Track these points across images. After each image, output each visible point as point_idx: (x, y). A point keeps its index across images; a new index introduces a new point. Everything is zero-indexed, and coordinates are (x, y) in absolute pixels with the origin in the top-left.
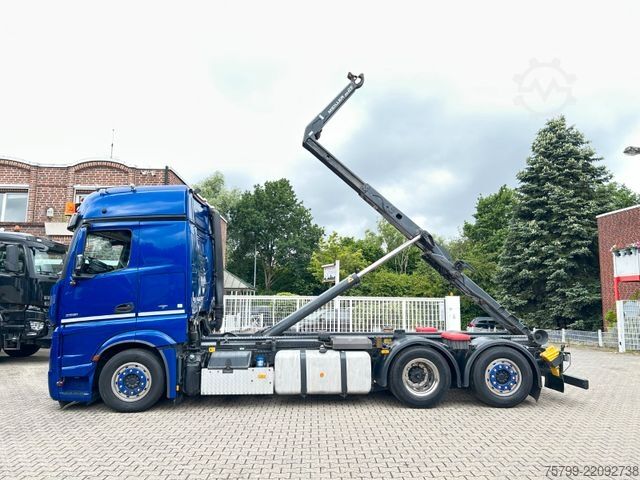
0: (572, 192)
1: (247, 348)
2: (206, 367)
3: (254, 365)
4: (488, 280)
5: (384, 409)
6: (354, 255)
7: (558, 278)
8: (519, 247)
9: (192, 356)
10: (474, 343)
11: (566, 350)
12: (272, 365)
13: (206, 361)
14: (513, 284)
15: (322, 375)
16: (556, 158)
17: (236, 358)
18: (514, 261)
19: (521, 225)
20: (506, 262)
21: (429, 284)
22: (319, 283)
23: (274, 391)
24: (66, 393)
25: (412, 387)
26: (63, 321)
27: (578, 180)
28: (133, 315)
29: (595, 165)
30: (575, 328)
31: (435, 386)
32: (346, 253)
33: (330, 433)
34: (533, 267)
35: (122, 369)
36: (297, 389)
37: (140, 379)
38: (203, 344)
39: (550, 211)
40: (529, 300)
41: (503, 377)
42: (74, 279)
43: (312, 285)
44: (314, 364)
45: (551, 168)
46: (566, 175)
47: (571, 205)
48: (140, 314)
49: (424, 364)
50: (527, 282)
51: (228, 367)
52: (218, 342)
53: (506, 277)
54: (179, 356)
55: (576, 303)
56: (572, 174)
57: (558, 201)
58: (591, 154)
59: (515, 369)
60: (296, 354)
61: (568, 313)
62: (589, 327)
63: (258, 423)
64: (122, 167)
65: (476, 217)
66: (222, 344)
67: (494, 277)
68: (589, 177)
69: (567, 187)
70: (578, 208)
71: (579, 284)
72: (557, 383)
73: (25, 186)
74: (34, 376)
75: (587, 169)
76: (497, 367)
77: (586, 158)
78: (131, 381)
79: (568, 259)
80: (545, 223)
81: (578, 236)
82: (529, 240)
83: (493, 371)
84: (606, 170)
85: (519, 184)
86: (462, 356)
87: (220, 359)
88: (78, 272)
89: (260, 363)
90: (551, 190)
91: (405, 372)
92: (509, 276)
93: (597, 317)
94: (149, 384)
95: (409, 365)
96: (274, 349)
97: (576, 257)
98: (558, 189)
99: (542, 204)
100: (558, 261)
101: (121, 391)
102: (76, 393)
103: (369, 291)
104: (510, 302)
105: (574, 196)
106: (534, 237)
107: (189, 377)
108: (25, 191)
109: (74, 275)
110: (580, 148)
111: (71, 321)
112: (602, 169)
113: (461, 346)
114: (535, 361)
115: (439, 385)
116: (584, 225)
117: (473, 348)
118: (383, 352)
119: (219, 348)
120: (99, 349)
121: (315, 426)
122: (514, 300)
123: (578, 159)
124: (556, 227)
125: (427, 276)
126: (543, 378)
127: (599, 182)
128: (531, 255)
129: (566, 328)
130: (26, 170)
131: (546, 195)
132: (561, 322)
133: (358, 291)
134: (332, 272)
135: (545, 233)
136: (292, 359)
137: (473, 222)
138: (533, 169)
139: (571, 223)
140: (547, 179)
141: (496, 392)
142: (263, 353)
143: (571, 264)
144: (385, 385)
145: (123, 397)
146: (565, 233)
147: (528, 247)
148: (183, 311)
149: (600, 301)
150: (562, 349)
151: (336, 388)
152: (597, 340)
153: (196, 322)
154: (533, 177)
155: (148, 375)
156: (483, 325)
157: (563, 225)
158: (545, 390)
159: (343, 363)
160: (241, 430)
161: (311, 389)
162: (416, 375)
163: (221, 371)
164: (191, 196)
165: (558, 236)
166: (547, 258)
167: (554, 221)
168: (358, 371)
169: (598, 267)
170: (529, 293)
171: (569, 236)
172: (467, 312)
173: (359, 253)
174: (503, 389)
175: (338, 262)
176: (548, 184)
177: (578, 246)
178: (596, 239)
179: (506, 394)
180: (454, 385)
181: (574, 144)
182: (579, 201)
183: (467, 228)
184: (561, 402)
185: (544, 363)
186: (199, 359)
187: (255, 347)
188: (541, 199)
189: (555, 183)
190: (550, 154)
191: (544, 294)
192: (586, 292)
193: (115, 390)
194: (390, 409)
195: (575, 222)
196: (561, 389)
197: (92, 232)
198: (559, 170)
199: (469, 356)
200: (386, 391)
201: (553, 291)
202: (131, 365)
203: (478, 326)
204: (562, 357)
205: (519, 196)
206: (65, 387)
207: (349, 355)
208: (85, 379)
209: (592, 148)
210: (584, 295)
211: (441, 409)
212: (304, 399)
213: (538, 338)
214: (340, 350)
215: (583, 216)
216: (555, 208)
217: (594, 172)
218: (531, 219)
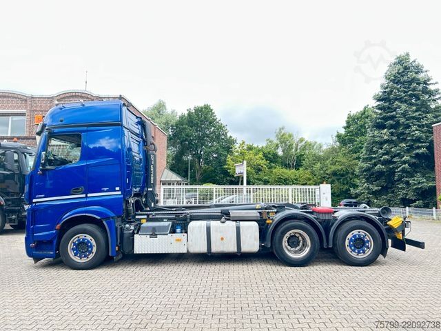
0: (414, 108)
1: (169, 219)
2: (137, 233)
3: (173, 231)
4: (353, 174)
6: (256, 157)
7: (404, 171)
8: (375, 149)
9: (127, 226)
10: (336, 215)
11: (407, 220)
12: (186, 232)
13: (138, 229)
14: (370, 175)
15: (222, 239)
16: (403, 83)
17: (159, 227)
18: (371, 159)
19: (376, 133)
20: (365, 160)
21: (311, 177)
22: (233, 176)
23: (188, 251)
24: (37, 252)
25: (289, 251)
26: (34, 201)
27: (419, 99)
28: (84, 195)
29: (432, 88)
30: (416, 207)
31: (307, 250)
32: (251, 155)
34: (385, 163)
35: (75, 239)
36: (204, 249)
37: (88, 246)
38: (137, 217)
39: (398, 122)
40: (382, 187)
41: (359, 243)
42: (41, 170)
43: (228, 178)
44: (216, 231)
45: (399, 91)
46: (411, 96)
47: (413, 118)
48: (89, 195)
49: (299, 234)
50: (381, 174)
51: (154, 233)
52: (148, 215)
53: (365, 171)
54: (118, 224)
55: (417, 188)
56: (414, 95)
57: (404, 115)
58: (429, 80)
59: (368, 237)
60: (203, 223)
61: (411, 195)
62: (426, 206)
65: (345, 128)
66: (150, 216)
67: (357, 171)
68: (427, 97)
69: (411, 104)
70: (418, 119)
71: (419, 175)
72: (400, 245)
73: (24, 111)
75: (425, 91)
76: (354, 236)
77: (425, 83)
78: (82, 247)
79: (411, 157)
80: (394, 131)
81: (419, 140)
82: (381, 144)
84: (440, 91)
85: (374, 103)
86: (327, 225)
87: (148, 227)
88: (44, 165)
89: (178, 230)
90: (399, 107)
91: (285, 239)
92: (368, 170)
93: (433, 199)
94: (94, 249)
95: (288, 235)
96: (188, 220)
97: (417, 156)
98: (404, 106)
99: (392, 118)
100: (403, 159)
101: (76, 255)
102: (41, 252)
103: (269, 182)
104: (368, 188)
105: (416, 111)
106: (386, 141)
107: (125, 241)
108: (24, 114)
109: (41, 167)
110: (421, 76)
111: (40, 200)
112: (437, 91)
113: (327, 217)
114: (383, 228)
115: (310, 249)
116: (423, 132)
117: (335, 219)
118: (267, 222)
119: (148, 220)
120: (61, 220)
122: (371, 187)
123: (419, 84)
124: (403, 134)
125: (309, 171)
126: (390, 241)
127: (434, 100)
128: (384, 154)
129: (409, 206)
130: (23, 100)
131: (395, 111)
132: (406, 202)
133: (260, 182)
134: (241, 169)
135: (394, 138)
136: (200, 227)
137: (343, 132)
138: (385, 92)
139: (414, 131)
140: (396, 99)
141: (354, 254)
142: (180, 223)
143: (413, 160)
144: (269, 246)
145: (77, 259)
146: (409, 138)
147: (381, 148)
148: (120, 193)
149: (435, 187)
150: (405, 219)
151: (232, 248)
152: (432, 215)
153: (131, 201)
154: (386, 99)
155: (93, 242)
156: (349, 205)
157: (407, 132)
158: (391, 250)
159: (238, 229)
161: (214, 249)
162: (293, 242)
163: (149, 236)
165: (404, 140)
166: (395, 156)
167: (401, 130)
168: (248, 236)
169: (434, 162)
170: (383, 182)
171: (412, 140)
172: (338, 196)
173: (261, 155)
174: (359, 252)
175: (245, 162)
176: (397, 103)
177: (419, 148)
178: (432, 142)
179: (361, 256)
180: (322, 248)
181: (416, 73)
182: (420, 115)
183: (339, 136)
185: (390, 229)
186: (132, 228)
187: (175, 219)
188: (392, 114)
189: (402, 102)
190: (399, 81)
191: (393, 183)
192: (424, 180)
193: (71, 254)
194: (273, 267)
195: (417, 130)
196: (403, 249)
197: (52, 135)
198: (405, 92)
199: (333, 224)
200: (269, 253)
201: (400, 180)
202: (82, 236)
203: (345, 205)
204: (404, 225)
205: (375, 112)
206: (37, 248)
207: (242, 224)
208: (51, 242)
209: (430, 75)
210: (423, 183)
211: (312, 267)
212: (208, 257)
213: (384, 213)
214: (236, 221)
215: (423, 125)
216: (402, 120)
217: (430, 93)
218: (384, 129)
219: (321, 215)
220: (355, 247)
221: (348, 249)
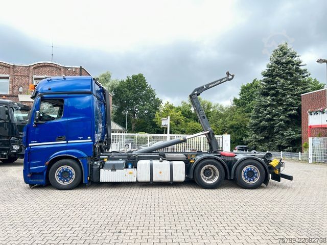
0: (289, 82)
1: (123, 159)
2: (102, 168)
3: (127, 167)
4: (245, 127)
5: (191, 189)
6: (177, 114)
7: (280, 126)
8: (261, 110)
9: (96, 163)
10: (236, 157)
11: (282, 161)
12: (136, 168)
13: (103, 165)
14: (257, 129)
15: (161, 173)
16: (282, 64)
17: (118, 164)
18: (258, 117)
19: (262, 99)
20: (254, 118)
21: (215, 129)
22: (160, 127)
23: (137, 180)
24: (33, 181)
25: (205, 179)
26: (30, 145)
27: (293, 76)
28: (66, 142)
29: (302, 68)
30: (288, 151)
31: (216, 178)
32: (173, 113)
33: (164, 201)
34: (268, 120)
35: (60, 169)
36: (148, 179)
37: (69, 174)
38: (101, 157)
39: (278, 92)
40: (265, 137)
41: (251, 174)
42: (35, 123)
43: (156, 129)
44: (157, 167)
45: (279, 70)
46: (287, 73)
47: (288, 89)
48: (69, 142)
49: (212, 167)
50: (264, 128)
51: (114, 168)
52: (109, 156)
53: (254, 125)
54: (89, 162)
55: (289, 139)
56: (289, 73)
57: (282, 87)
58: (300, 63)
59: (257, 170)
60: (148, 162)
61: (284, 143)
62: (294, 151)
63: (129, 196)
64: (58, 66)
65: (240, 95)
66: (110, 157)
67: (248, 125)
68: (298, 74)
69: (287, 79)
70: (292, 90)
71: (290, 129)
72: (277, 177)
73: (7, 75)
74: (16, 172)
75: (297, 70)
76: (248, 169)
77: (297, 64)
78: (65, 175)
79: (286, 116)
80: (275, 98)
81: (291, 104)
82: (266, 106)
83: (246, 171)
84: (307, 71)
85: (262, 78)
86: (230, 164)
87: (110, 164)
88: (37, 120)
89: (130, 166)
90: (279, 81)
91: (202, 171)
92: (256, 125)
93: (299, 146)
94: (74, 177)
95: (204, 168)
96: (137, 160)
97: (290, 116)
98: (282, 81)
99: (274, 88)
100: (281, 117)
101: (60, 179)
102: (35, 180)
103: (185, 132)
104: (255, 138)
105: (290, 84)
106: (269, 105)
107: (94, 174)
108: (8, 78)
109: (35, 122)
110: (295, 59)
111: (34, 144)
112: (305, 70)
113: (230, 159)
114: (267, 166)
115: (219, 178)
116: (294, 99)
117: (236, 160)
118: (191, 161)
119: (109, 159)
120: (49, 158)
121: (157, 197)
122: (257, 137)
123: (293, 65)
124: (281, 100)
125: (214, 124)
126: (270, 175)
127: (303, 77)
128: (267, 114)
129: (283, 151)
130: (7, 67)
131: (276, 84)
132: (281, 148)
133: (179, 132)
134: (166, 122)
135: (275, 103)
136: (146, 165)
137: (238, 97)
138: (270, 70)
139: (288, 98)
140: (277, 75)
141: (247, 181)
142: (131, 162)
143: (287, 119)
144: (192, 177)
145: (61, 182)
146: (284, 104)
147: (266, 110)
148: (91, 140)
149: (301, 138)
150: (281, 161)
151: (167, 179)
152: (298, 157)
153: (97, 146)
154: (270, 75)
155: (73, 172)
156: (242, 149)
157: (284, 99)
158: (271, 181)
159: (171, 166)
160: (120, 199)
161: (155, 179)
162: (208, 173)
163: (110, 170)
164: (94, 82)
165: (281, 104)
166: (275, 116)
167: (280, 96)
168: (178, 171)
169: (301, 121)
170: (266, 133)
171: (287, 105)
172: (234, 143)
173: (180, 113)
174: (250, 180)
175: (169, 117)
176: (277, 78)
177: (291, 110)
178: (300, 107)
179: (252, 182)
180: (226, 178)
181: (292, 57)
182: (293, 87)
183: (235, 100)
184: (279, 186)
185: (271, 167)
186: (99, 164)
187: (127, 158)
188: (274, 86)
189: (281, 78)
190: (279, 62)
191: (273, 134)
192: (294, 133)
193: (57, 179)
194: (194, 189)
195: (290, 98)
196: (279, 180)
197: (43, 100)
198: (283, 70)
199: (234, 163)
200: (192, 181)
201: (277, 132)
202: (65, 167)
203: (239, 150)
204: (280, 165)
205: (263, 84)
206: (32, 177)
207: (174, 163)
208: (42, 173)
209: (301, 59)
210: (293, 135)
211: (219, 190)
212: (151, 184)
213: (267, 157)
214: (170, 160)
215: (294, 94)
216: (281, 90)
217: (301, 72)
218: (268, 96)
219: (226, 158)
220: (248, 176)
221: (243, 178)
